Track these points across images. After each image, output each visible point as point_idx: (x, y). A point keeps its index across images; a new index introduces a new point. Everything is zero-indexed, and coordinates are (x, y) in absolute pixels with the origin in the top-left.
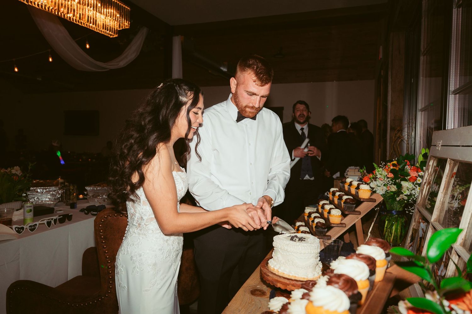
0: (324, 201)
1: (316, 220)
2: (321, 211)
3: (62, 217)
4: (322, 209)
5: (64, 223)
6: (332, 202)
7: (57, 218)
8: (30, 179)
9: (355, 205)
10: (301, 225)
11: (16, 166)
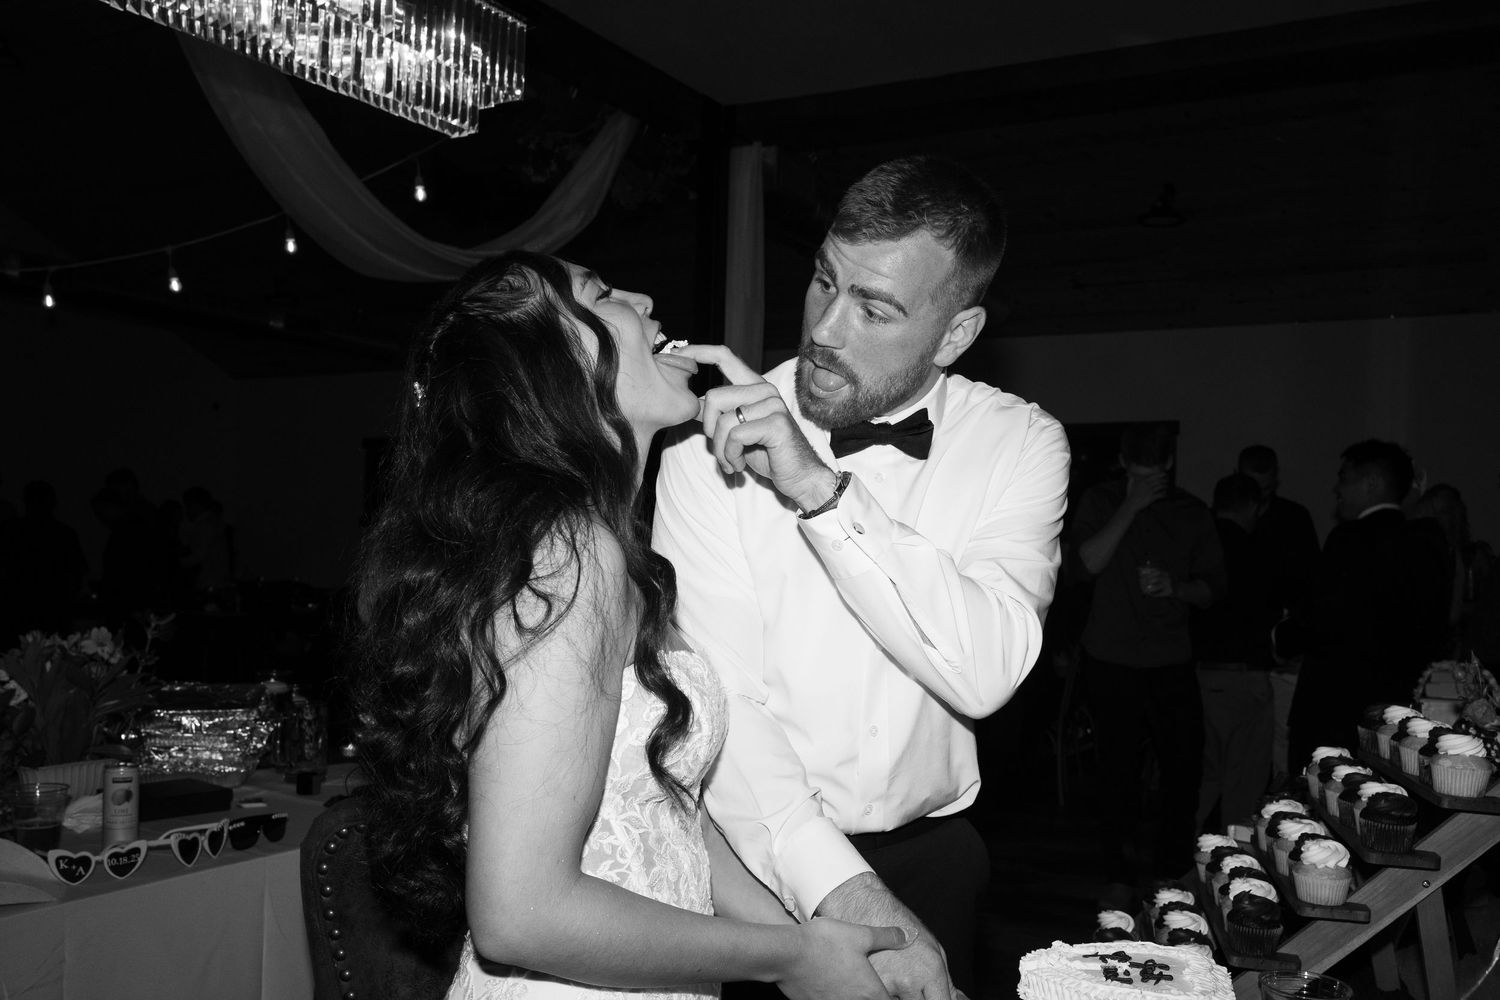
0: (1283, 802)
1: (1238, 887)
2: (1268, 847)
3: (242, 824)
4: (1271, 839)
5: (251, 850)
6: (1317, 812)
7: (222, 830)
8: (154, 678)
9: (1412, 828)
10: (1177, 903)
11: (99, 627)
